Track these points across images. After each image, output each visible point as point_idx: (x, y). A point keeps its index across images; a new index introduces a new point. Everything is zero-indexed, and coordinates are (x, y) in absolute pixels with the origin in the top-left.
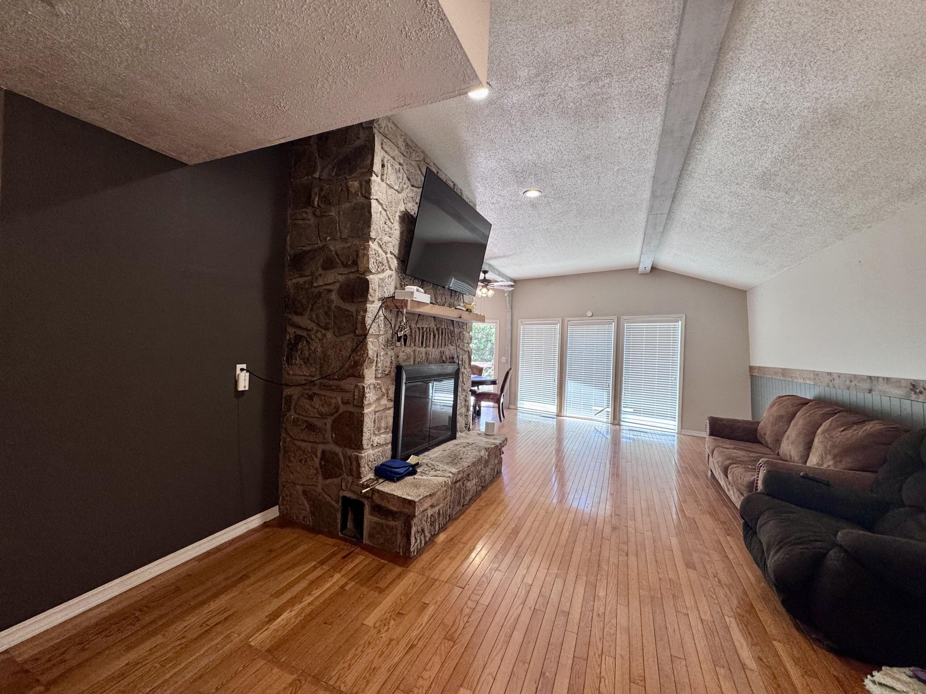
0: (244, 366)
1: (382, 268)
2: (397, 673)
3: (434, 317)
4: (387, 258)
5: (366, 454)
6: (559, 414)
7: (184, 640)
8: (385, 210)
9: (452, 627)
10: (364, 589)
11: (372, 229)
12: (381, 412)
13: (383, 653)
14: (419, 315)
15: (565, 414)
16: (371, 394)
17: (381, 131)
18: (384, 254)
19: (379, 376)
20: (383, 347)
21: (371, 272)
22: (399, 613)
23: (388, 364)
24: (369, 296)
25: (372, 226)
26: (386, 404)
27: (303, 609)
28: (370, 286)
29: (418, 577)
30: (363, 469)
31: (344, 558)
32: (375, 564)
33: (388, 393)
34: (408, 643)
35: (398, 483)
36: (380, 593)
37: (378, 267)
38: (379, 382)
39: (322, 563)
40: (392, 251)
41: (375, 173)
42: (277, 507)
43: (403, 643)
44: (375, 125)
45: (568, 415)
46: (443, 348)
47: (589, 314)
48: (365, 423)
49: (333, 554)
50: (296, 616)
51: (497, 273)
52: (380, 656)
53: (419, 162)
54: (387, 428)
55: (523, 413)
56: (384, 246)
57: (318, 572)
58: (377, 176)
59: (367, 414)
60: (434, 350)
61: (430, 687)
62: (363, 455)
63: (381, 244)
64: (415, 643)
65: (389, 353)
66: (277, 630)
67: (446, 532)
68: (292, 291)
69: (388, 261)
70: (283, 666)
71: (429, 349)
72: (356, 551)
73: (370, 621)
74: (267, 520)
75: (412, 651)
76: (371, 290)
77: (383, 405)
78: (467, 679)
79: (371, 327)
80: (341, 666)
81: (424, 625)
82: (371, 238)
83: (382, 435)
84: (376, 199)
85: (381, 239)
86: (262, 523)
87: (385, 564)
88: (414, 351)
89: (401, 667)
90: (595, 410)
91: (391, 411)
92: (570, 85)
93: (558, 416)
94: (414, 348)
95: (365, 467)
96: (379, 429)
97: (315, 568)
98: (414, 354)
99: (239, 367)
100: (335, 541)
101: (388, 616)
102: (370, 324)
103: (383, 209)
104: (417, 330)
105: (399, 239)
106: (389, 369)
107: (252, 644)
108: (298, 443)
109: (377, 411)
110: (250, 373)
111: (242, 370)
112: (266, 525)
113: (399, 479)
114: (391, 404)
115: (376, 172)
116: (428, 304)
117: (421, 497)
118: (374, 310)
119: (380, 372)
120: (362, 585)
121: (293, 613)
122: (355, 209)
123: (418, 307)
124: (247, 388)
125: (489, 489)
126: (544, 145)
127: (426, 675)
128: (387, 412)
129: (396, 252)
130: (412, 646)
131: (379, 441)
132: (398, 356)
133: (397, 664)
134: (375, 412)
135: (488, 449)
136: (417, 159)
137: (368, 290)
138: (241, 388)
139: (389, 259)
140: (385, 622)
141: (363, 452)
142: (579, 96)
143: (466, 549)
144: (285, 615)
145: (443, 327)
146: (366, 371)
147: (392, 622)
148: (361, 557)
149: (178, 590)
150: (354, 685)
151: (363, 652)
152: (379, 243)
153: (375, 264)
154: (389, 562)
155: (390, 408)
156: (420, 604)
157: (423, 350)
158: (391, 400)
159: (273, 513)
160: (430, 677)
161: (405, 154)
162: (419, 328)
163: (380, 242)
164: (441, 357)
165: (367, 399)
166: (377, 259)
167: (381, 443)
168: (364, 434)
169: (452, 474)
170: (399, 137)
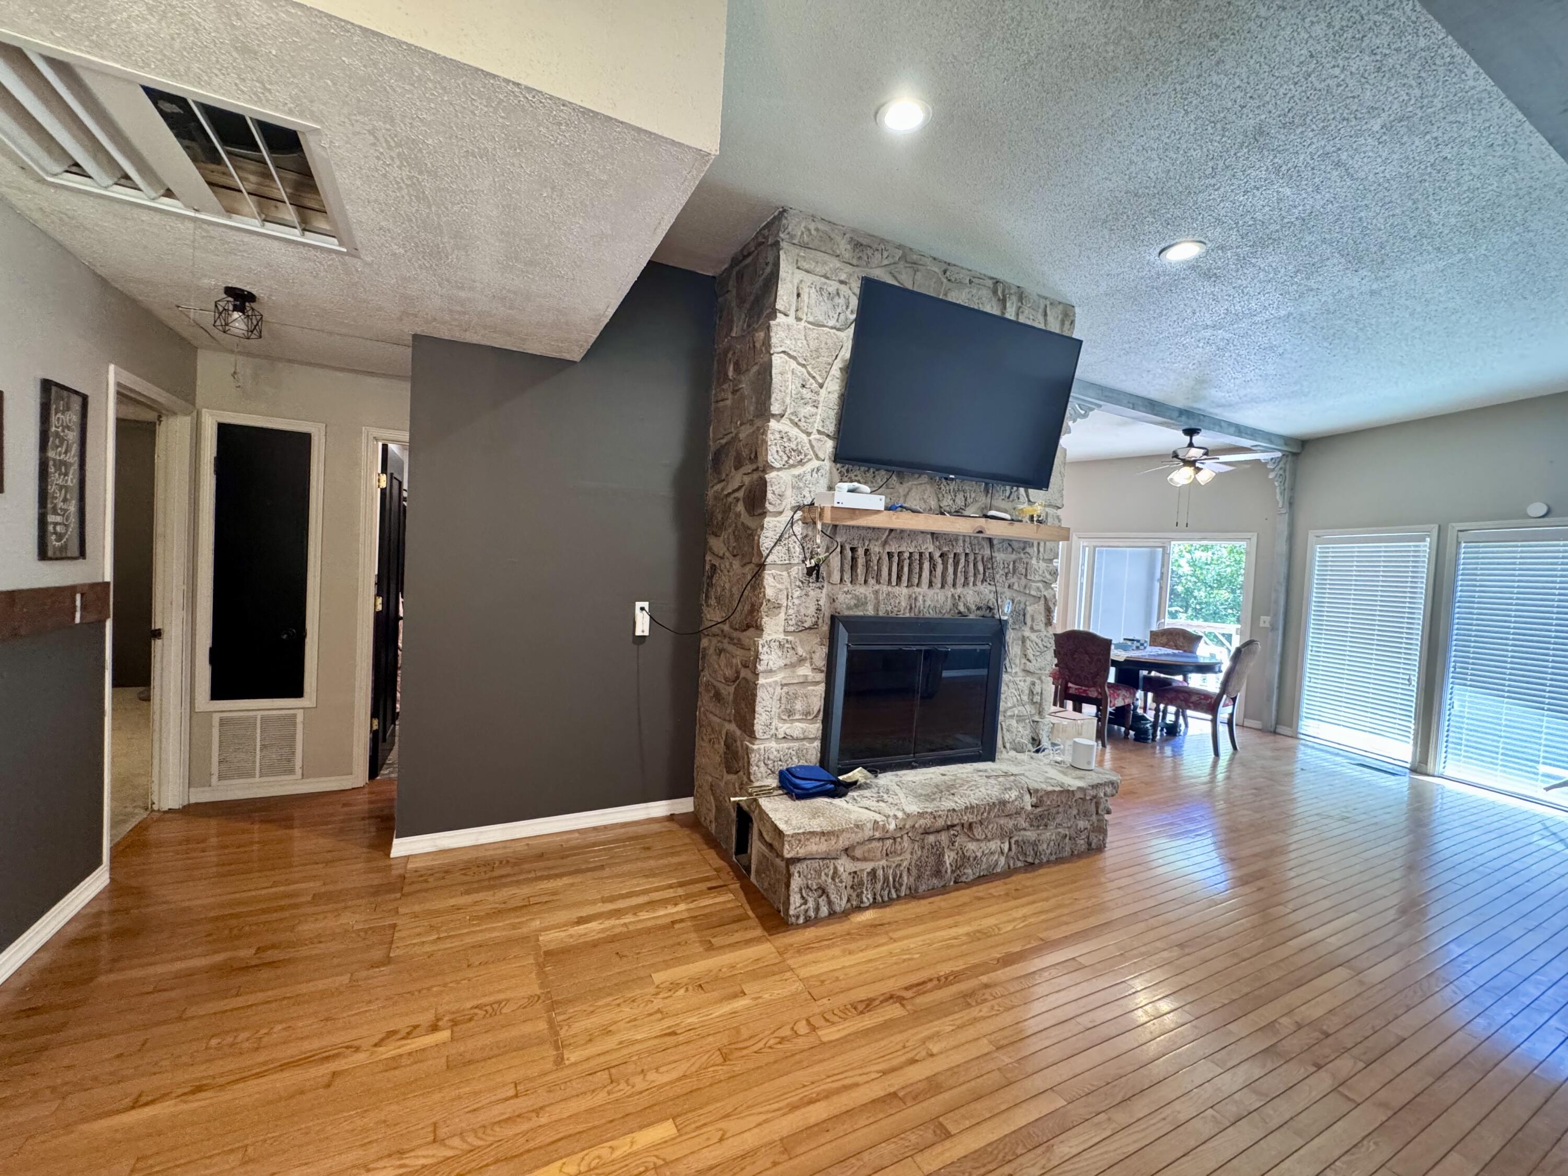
0: (646, 605)
1: (798, 458)
2: (625, 1052)
3: (933, 534)
4: (810, 441)
5: (762, 747)
6: (1419, 767)
7: (503, 906)
8: (803, 366)
9: (746, 1040)
10: (693, 936)
11: (773, 400)
12: (796, 687)
13: (635, 1020)
14: (891, 530)
15: (1439, 769)
16: (773, 656)
17: (795, 241)
18: (804, 436)
19: (791, 629)
20: (798, 583)
21: (773, 468)
22: (700, 986)
23: (812, 610)
24: (767, 505)
25: (773, 396)
26: (806, 676)
27: (614, 927)
28: (769, 488)
29: (772, 953)
30: (755, 768)
31: (710, 889)
32: (739, 911)
33: (811, 658)
34: (669, 1027)
35: (798, 802)
36: (707, 950)
37: (789, 458)
38: (790, 638)
39: (681, 885)
40: (820, 429)
41: (780, 312)
42: (691, 799)
43: (667, 1023)
44: (782, 235)
45: (1447, 773)
46: (959, 590)
47: (1538, 509)
48: (758, 699)
49: (707, 879)
50: (603, 931)
51: (1232, 430)
52: (629, 1022)
53: (892, 267)
54: (808, 713)
55: (1313, 748)
56: (802, 424)
57: (670, 893)
58: (786, 315)
59: (763, 685)
60: (931, 592)
61: (641, 1093)
62: (755, 747)
63: (796, 420)
64: (679, 1032)
65: (812, 593)
66: (571, 936)
67: (881, 910)
68: (711, 502)
69: (812, 447)
70: (541, 973)
71: (917, 590)
72: (732, 887)
73: (659, 977)
74: (676, 812)
75: (667, 1039)
76: (770, 495)
77: (799, 676)
78: (690, 1115)
79: (770, 552)
80: (584, 1007)
81: (713, 1016)
82: (773, 415)
83: (797, 724)
84: (784, 352)
85: (795, 413)
86: (669, 813)
87: (749, 918)
88: (876, 592)
89: (638, 1047)
90: (1548, 776)
91: (821, 688)
92: (1072, 16)
93: (1414, 770)
94: (877, 587)
95: (758, 766)
96: (790, 713)
97: (670, 887)
98: (877, 598)
99: (639, 605)
100: (722, 863)
101: (685, 980)
102: (770, 547)
103: (799, 364)
104: (885, 557)
105: (836, 407)
106: (814, 620)
107: (541, 938)
108: (711, 716)
109: (786, 685)
110: (651, 617)
111: (642, 609)
112: (671, 818)
113: (800, 797)
114: (821, 677)
115: (782, 309)
116: (878, 512)
117: (801, 831)
118: (778, 525)
119: (793, 622)
120: (696, 931)
121: (602, 926)
122: (759, 374)
123: (852, 519)
124: (646, 633)
125: (1041, 871)
126: (1116, 150)
127: (652, 1076)
128: (810, 688)
129: (831, 428)
130: (674, 1033)
131: (788, 732)
132: (834, 601)
133: (637, 1041)
134: (783, 685)
135: (1037, 791)
136: (886, 262)
137: (766, 495)
138: (638, 633)
139: (814, 443)
140: (674, 986)
141: (757, 742)
142: (1114, 25)
143: (885, 948)
144: (594, 925)
145: (959, 550)
146: (765, 619)
147: (682, 991)
148: (731, 896)
149: (541, 856)
150: (574, 1036)
151: (619, 1005)
152: (791, 420)
153: (781, 453)
154: (757, 917)
155: (817, 683)
156: (738, 989)
157: (903, 591)
158: (822, 671)
159: (685, 805)
160: (653, 1081)
161: (855, 262)
162: (890, 555)
163: (793, 418)
164: (955, 605)
165: (764, 663)
166: (786, 445)
167: (795, 736)
168: (757, 716)
169: (905, 813)
170: (838, 238)
